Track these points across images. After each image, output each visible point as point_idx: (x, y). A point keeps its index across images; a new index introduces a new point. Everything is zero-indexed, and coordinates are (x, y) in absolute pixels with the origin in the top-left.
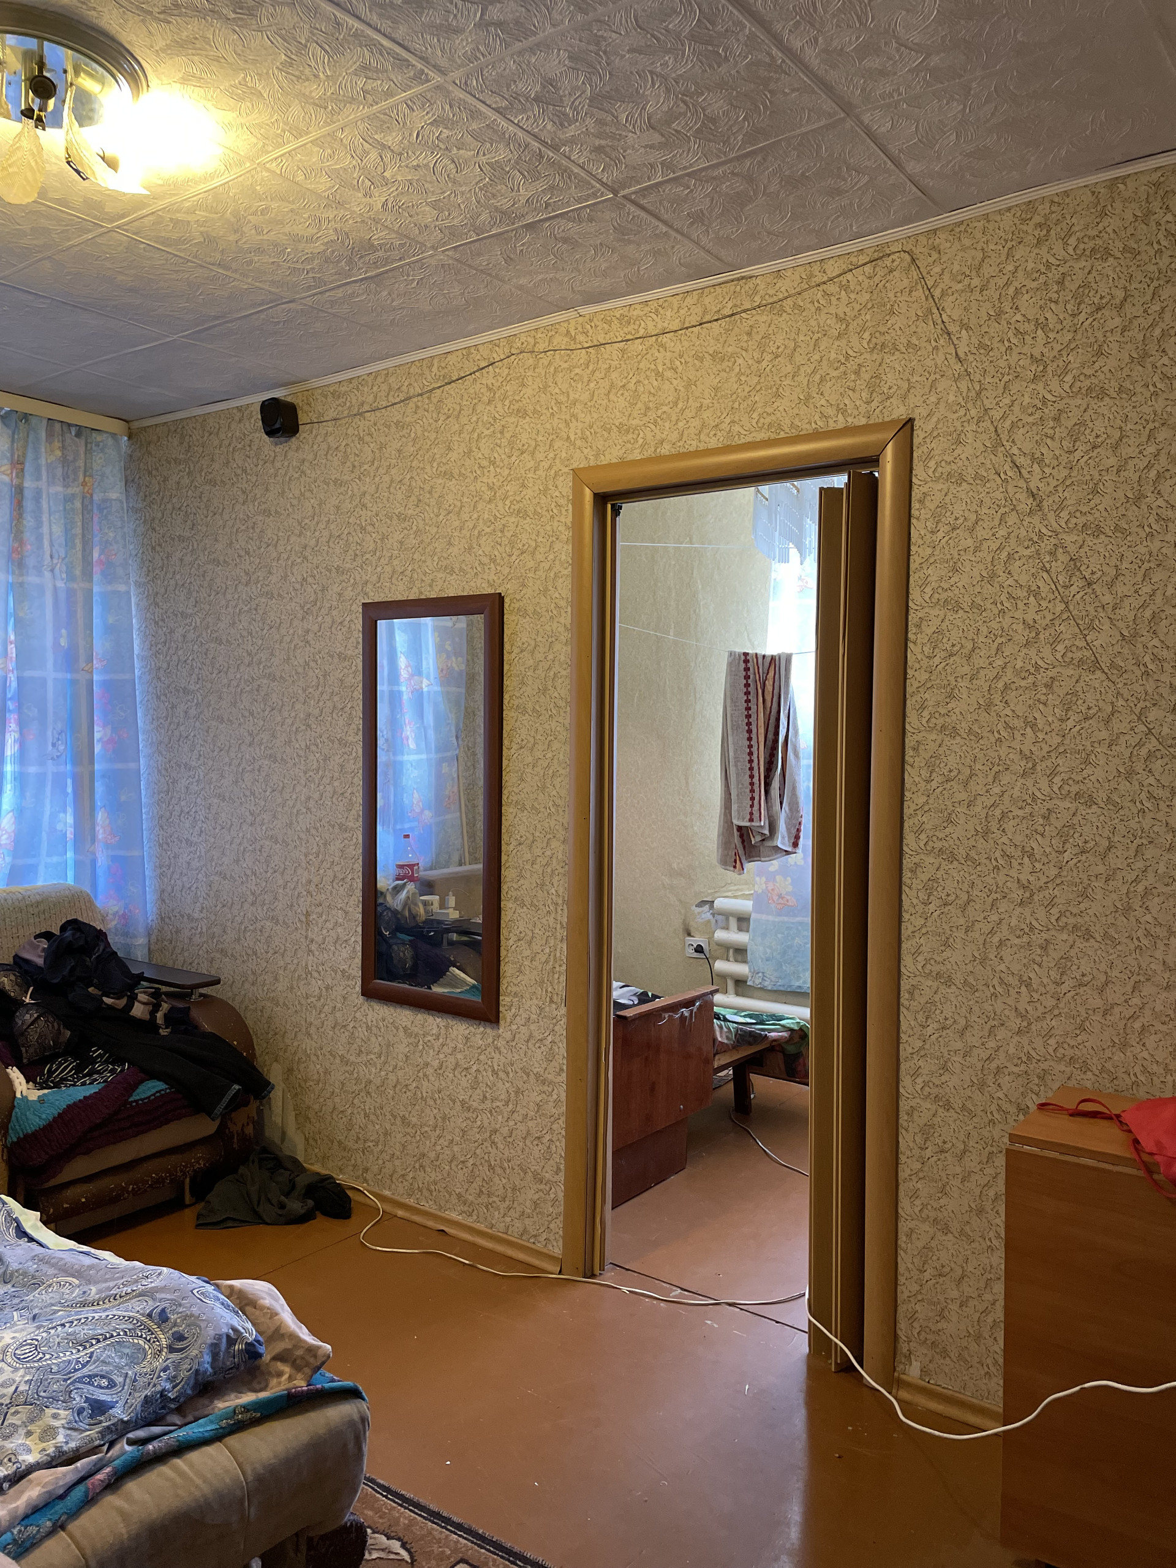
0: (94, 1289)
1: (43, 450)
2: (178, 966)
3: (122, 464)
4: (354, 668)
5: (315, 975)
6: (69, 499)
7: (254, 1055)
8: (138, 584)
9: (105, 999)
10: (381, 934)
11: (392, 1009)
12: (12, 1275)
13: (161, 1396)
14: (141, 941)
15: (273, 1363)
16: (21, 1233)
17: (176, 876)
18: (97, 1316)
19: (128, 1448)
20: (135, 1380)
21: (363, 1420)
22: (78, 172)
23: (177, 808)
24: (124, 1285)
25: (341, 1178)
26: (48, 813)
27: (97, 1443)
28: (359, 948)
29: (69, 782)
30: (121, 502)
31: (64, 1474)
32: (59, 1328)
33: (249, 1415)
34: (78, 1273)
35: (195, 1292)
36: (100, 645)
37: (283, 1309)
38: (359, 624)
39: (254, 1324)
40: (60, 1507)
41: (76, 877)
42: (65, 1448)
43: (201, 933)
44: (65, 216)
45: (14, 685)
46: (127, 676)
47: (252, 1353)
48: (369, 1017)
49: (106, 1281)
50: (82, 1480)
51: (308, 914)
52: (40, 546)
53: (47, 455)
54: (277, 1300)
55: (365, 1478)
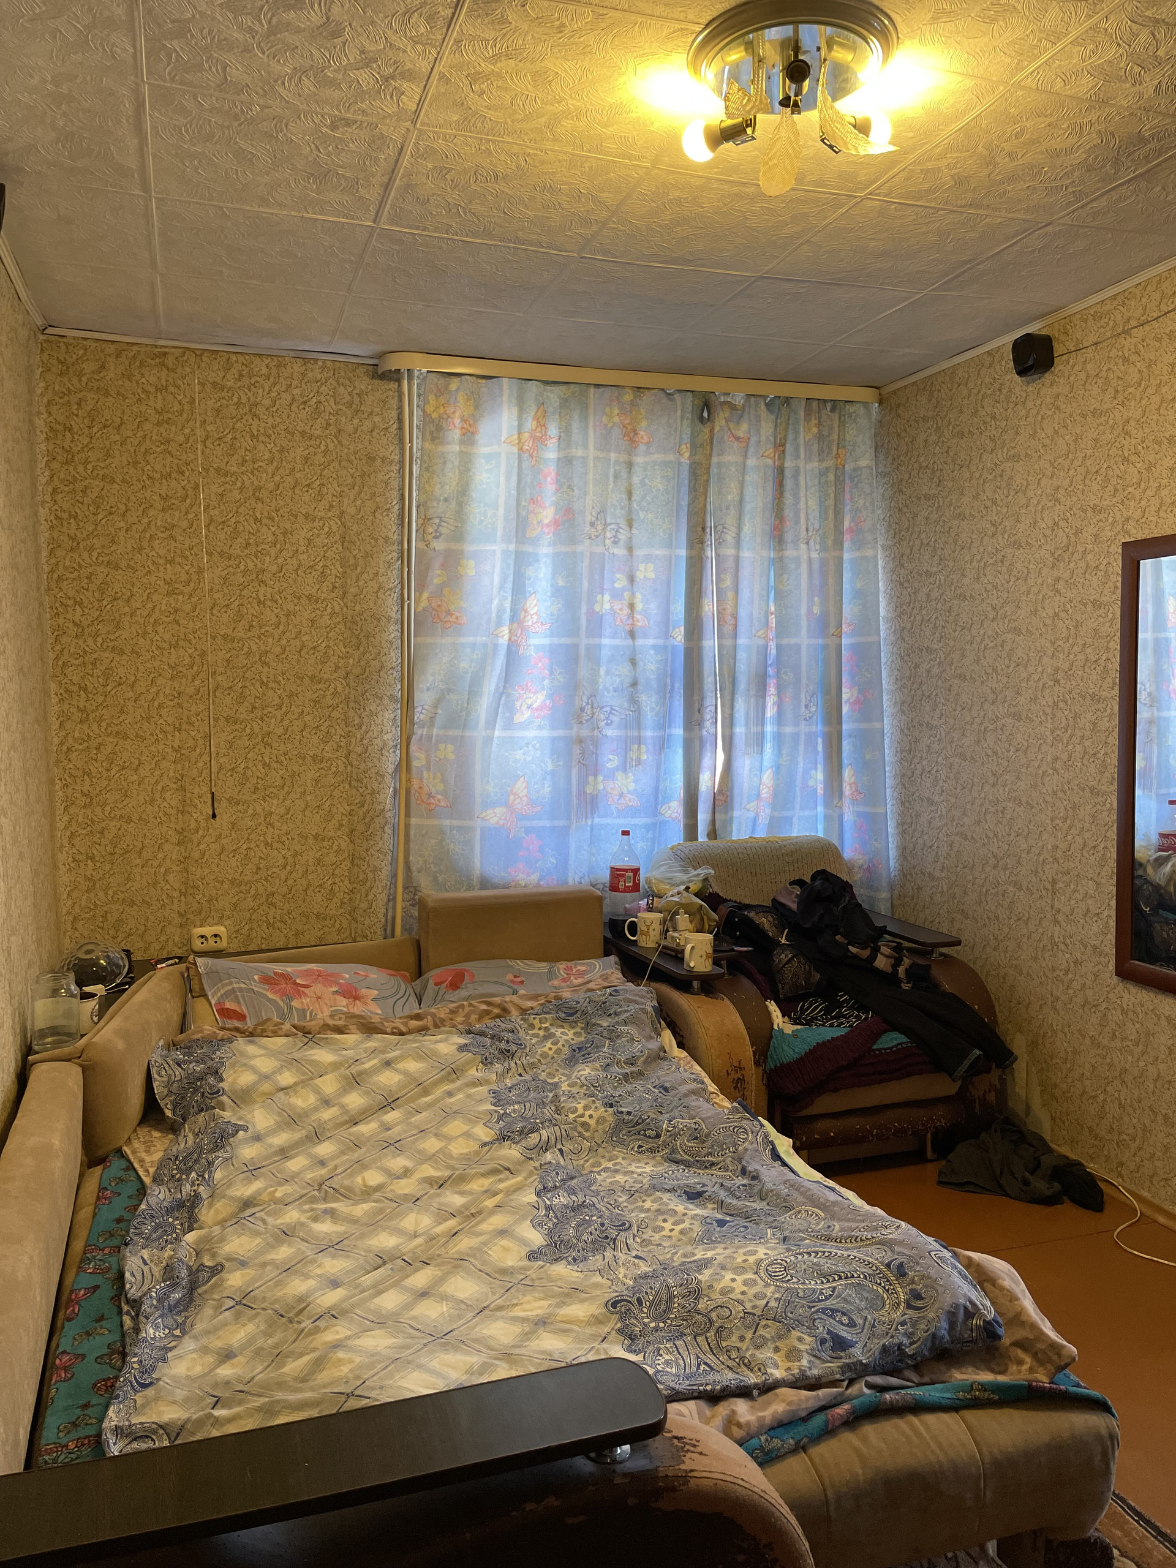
0: (837, 1227)
1: (802, 429)
2: (919, 923)
3: (873, 431)
4: (1110, 616)
5: (1063, 947)
6: (823, 473)
7: (996, 1022)
8: (885, 548)
9: (850, 947)
10: (1140, 910)
11: (1152, 995)
12: (767, 1194)
13: (899, 1349)
14: (884, 895)
15: (1012, 1349)
16: (776, 1156)
17: (917, 834)
18: (839, 1253)
19: (866, 1390)
20: (874, 1326)
21: (1112, 1437)
22: (831, 147)
23: (919, 767)
24: (865, 1230)
25: (1092, 1167)
26: (801, 770)
27: (838, 1377)
28: (1113, 923)
29: (820, 740)
30: (871, 468)
31: (805, 1399)
32: (806, 1256)
33: (986, 1395)
34: (823, 1207)
35: (933, 1254)
36: (849, 610)
37: (1024, 1296)
38: (1117, 566)
39: (992, 1303)
40: (802, 1430)
41: (826, 830)
42: (808, 1373)
43: (942, 892)
44: (822, 196)
45: (774, 652)
46: (873, 639)
47: (990, 1331)
48: (1125, 999)
49: (848, 1220)
50: (823, 1409)
51: (1054, 882)
52: (797, 522)
53: (805, 434)
54: (1017, 1284)
55: (1114, 1494)
